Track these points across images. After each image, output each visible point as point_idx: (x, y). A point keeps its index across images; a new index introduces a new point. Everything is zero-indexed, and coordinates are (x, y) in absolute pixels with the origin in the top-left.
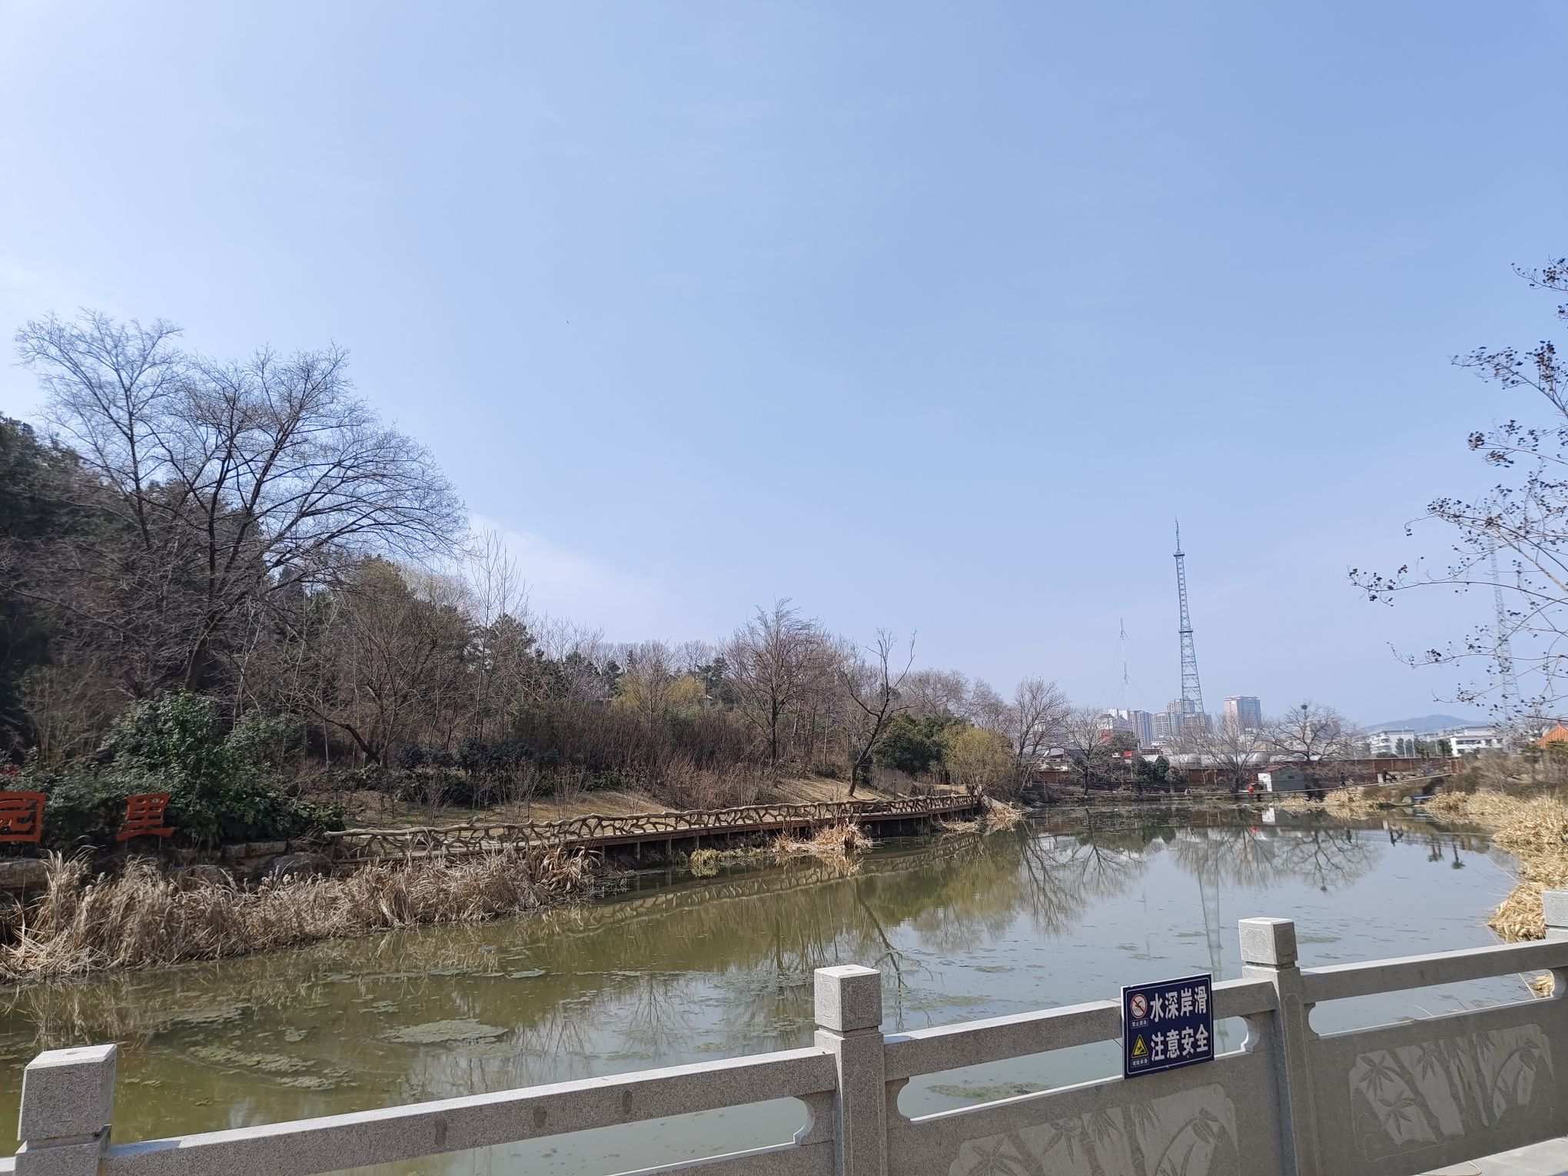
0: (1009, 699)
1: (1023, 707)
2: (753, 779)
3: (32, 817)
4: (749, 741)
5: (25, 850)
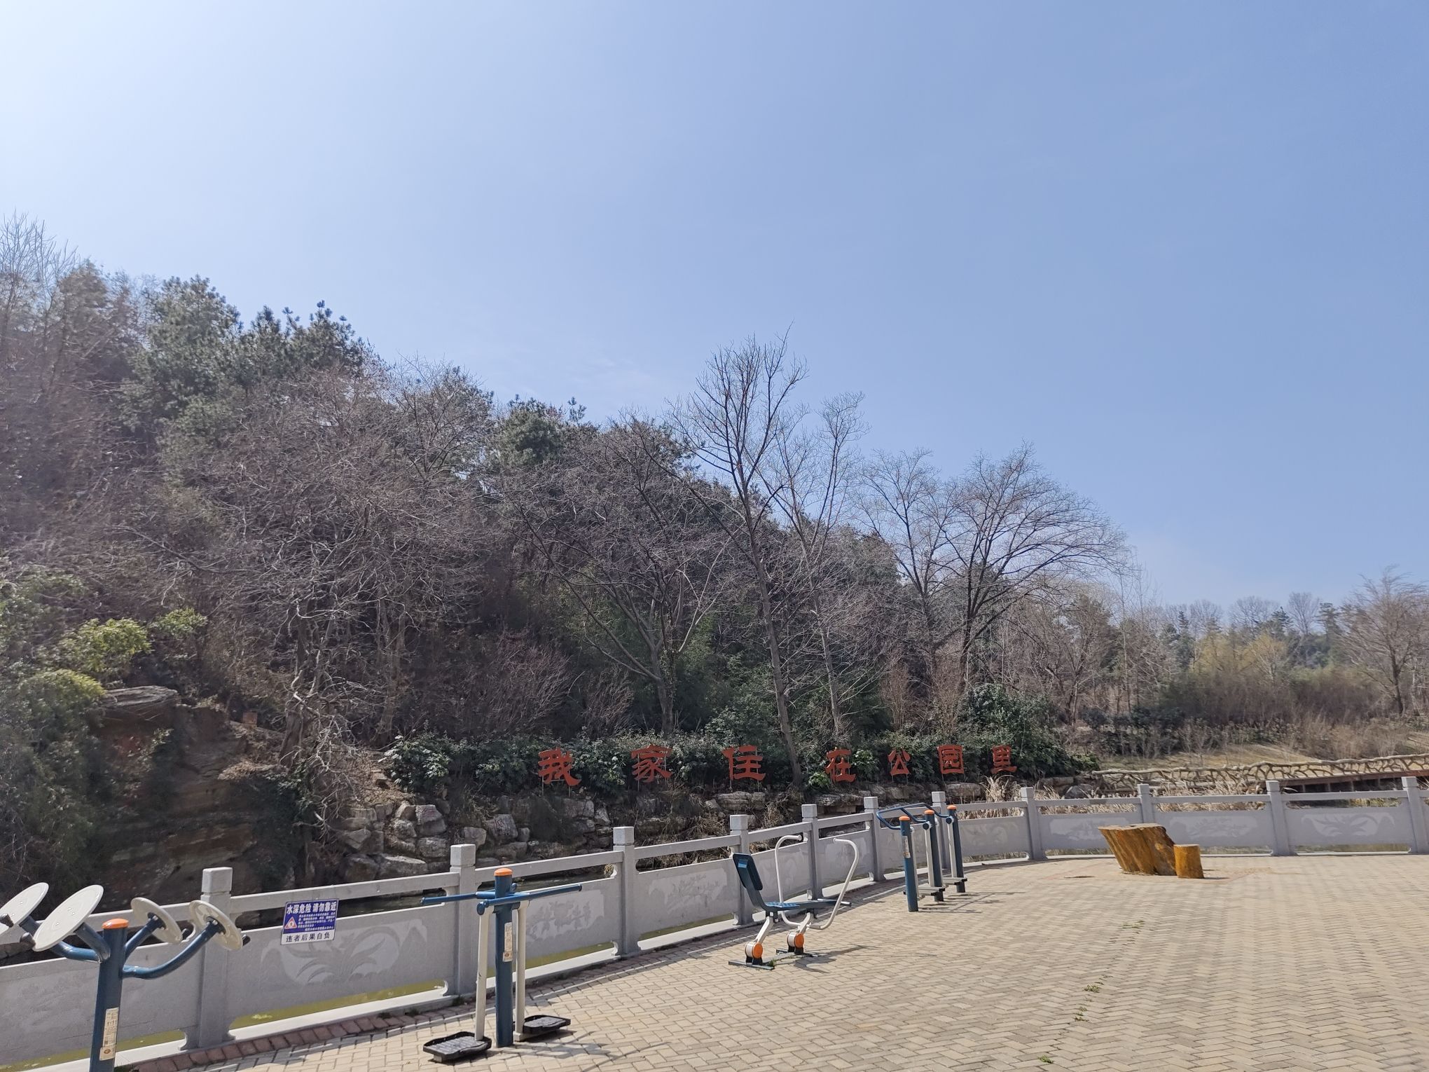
2: (1384, 732)
3: (959, 759)
4: (1371, 698)
5: (959, 778)
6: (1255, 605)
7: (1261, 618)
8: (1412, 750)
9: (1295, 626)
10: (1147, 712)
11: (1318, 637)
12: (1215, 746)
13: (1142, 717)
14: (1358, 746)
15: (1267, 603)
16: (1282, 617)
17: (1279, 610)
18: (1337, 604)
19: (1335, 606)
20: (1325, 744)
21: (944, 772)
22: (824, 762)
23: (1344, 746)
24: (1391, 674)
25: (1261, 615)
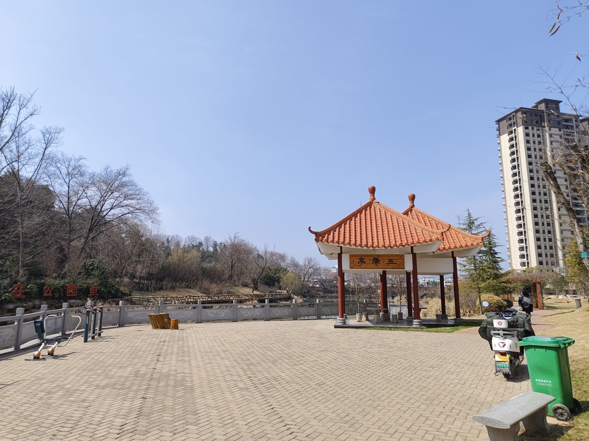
0: (301, 263)
1: (305, 265)
2: (225, 286)
3: (76, 290)
4: (223, 275)
5: (74, 298)
6: (193, 238)
7: (194, 243)
8: (231, 293)
9: (204, 247)
10: (152, 275)
11: (211, 252)
12: (173, 288)
13: (150, 277)
14: (217, 290)
15: (197, 238)
16: (201, 244)
17: (200, 241)
18: (219, 242)
19: (218, 242)
20: (208, 289)
21: (68, 295)
22: (11, 289)
23: (213, 290)
24: (230, 267)
25: (194, 242)
